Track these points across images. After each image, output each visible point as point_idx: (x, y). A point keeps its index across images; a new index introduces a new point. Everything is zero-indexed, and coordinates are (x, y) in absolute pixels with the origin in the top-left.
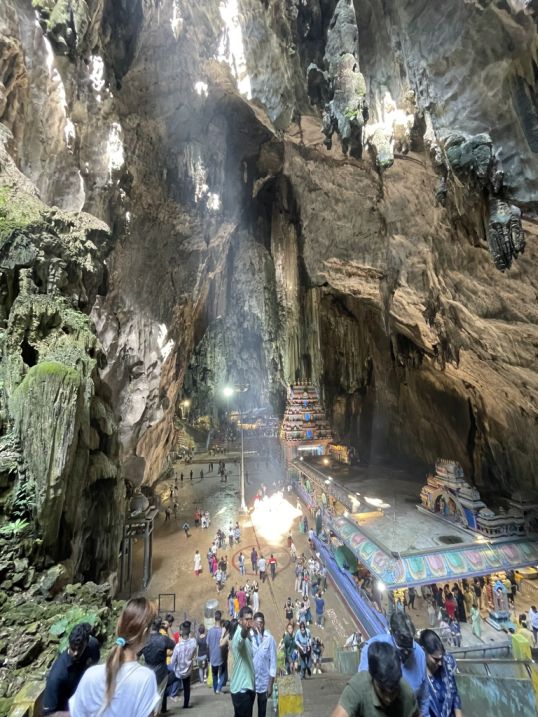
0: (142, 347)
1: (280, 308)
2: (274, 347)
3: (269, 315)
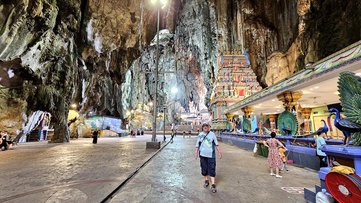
1: (213, 35)
2: (208, 63)
3: (205, 43)
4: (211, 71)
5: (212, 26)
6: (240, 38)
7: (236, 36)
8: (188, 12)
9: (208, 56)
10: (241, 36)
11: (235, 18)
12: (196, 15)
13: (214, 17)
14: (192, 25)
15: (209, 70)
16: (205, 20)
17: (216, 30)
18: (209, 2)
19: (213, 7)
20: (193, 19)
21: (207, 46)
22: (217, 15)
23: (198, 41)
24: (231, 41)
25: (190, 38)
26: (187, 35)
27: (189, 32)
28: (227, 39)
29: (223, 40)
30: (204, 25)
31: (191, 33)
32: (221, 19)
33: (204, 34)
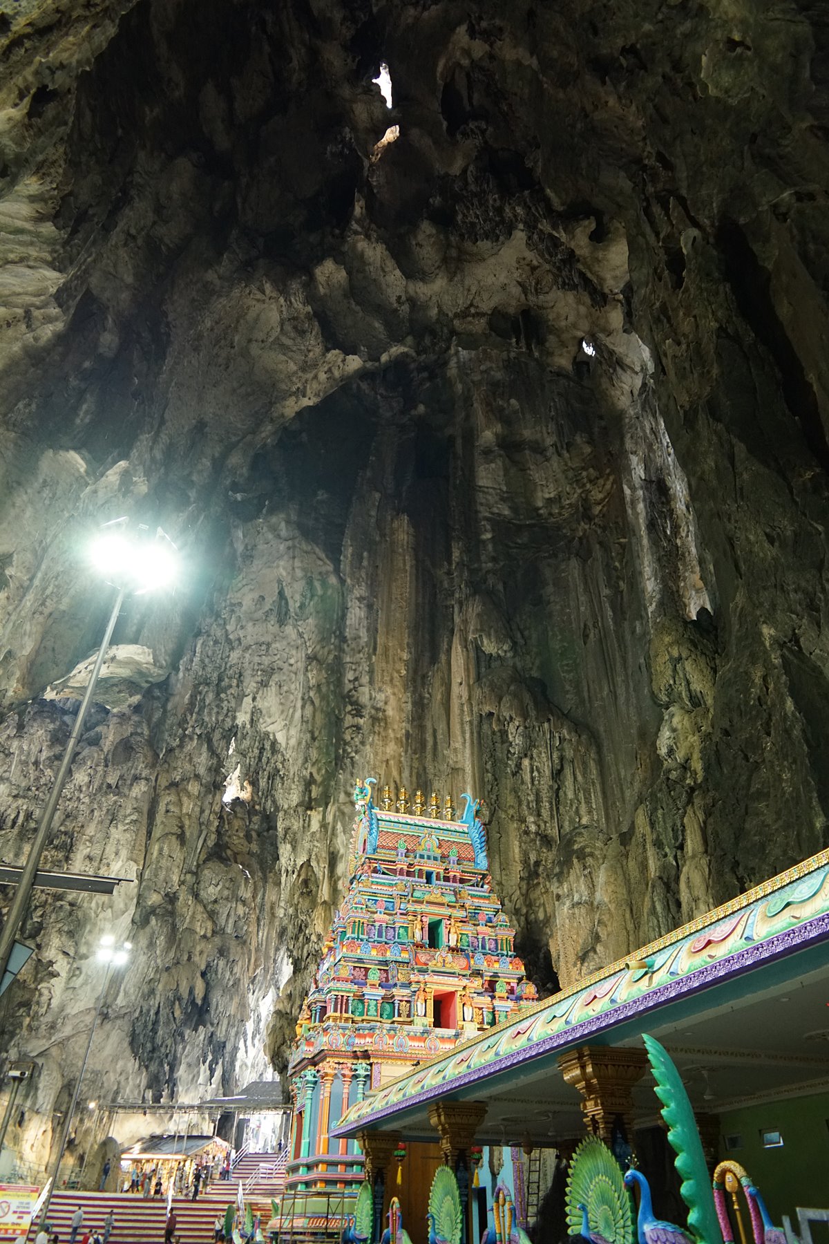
1: (349, 708)
2: (315, 826)
3: (312, 732)
5: (351, 669)
6: (460, 739)
7: (445, 728)
8: (254, 595)
9: (315, 792)
10: (463, 732)
11: (443, 657)
12: (286, 613)
13: (359, 637)
14: (264, 647)
15: (313, 864)
16: (323, 640)
17: (365, 690)
18: (349, 581)
19: (360, 599)
20: (272, 622)
21: (319, 748)
22: (373, 631)
23: (283, 717)
24: (423, 744)
25: (245, 699)
26: (234, 682)
27: (248, 673)
28: (407, 732)
29: (392, 735)
30: (317, 660)
31: (253, 676)
32: (391, 653)
33: (312, 694)
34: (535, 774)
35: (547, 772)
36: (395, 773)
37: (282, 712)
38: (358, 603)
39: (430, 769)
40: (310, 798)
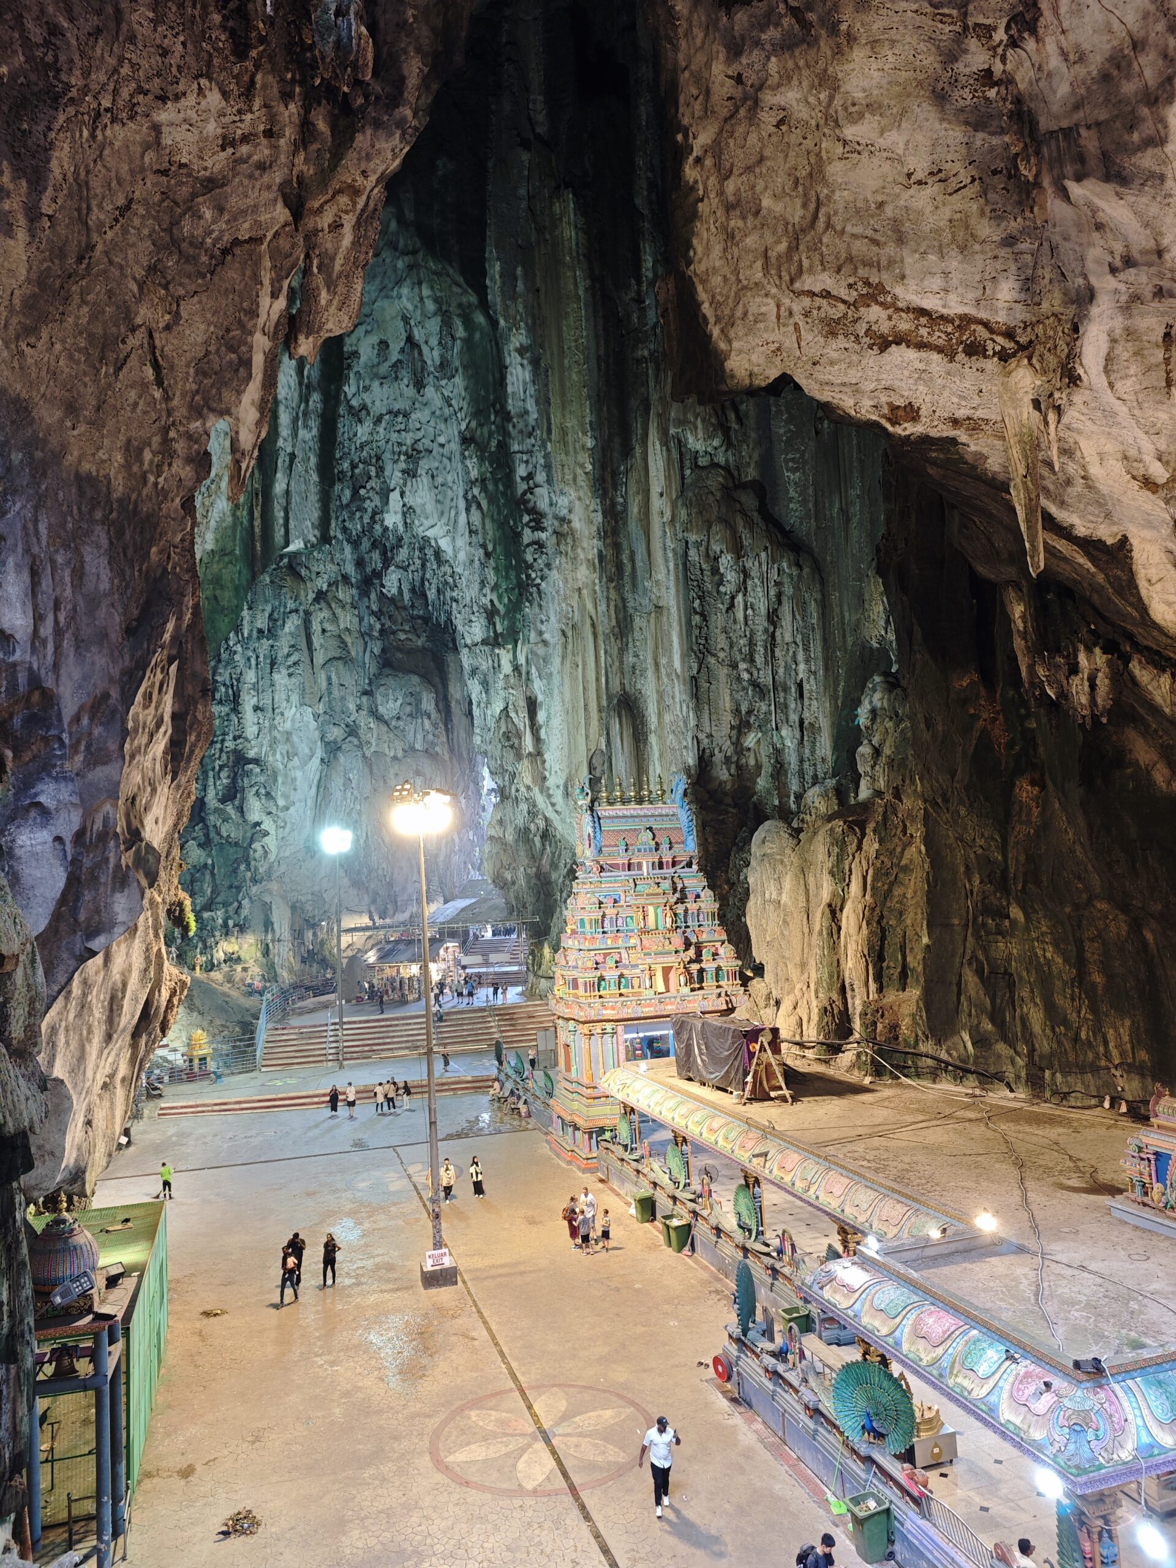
0: (47, 630)
1: (526, 518)
2: (507, 668)
3: (484, 546)
4: (521, 719)
5: (522, 461)
6: (662, 568)
7: (645, 553)
8: (374, 339)
9: (500, 625)
10: (666, 561)
11: (638, 450)
12: (423, 369)
13: (527, 412)
14: (400, 419)
15: (513, 715)
16: (479, 414)
17: (542, 492)
18: (502, 322)
19: (521, 351)
20: (406, 381)
21: (496, 569)
22: (543, 401)
23: (444, 520)
24: (620, 567)
25: (392, 495)
26: (373, 471)
27: (387, 456)
28: (600, 552)
29: (582, 556)
30: (476, 443)
31: (396, 462)
32: (570, 439)
33: (476, 491)
34: (750, 612)
35: (763, 611)
36: (590, 606)
37: (442, 513)
38: (519, 359)
39: (631, 604)
40: (495, 631)
